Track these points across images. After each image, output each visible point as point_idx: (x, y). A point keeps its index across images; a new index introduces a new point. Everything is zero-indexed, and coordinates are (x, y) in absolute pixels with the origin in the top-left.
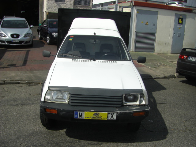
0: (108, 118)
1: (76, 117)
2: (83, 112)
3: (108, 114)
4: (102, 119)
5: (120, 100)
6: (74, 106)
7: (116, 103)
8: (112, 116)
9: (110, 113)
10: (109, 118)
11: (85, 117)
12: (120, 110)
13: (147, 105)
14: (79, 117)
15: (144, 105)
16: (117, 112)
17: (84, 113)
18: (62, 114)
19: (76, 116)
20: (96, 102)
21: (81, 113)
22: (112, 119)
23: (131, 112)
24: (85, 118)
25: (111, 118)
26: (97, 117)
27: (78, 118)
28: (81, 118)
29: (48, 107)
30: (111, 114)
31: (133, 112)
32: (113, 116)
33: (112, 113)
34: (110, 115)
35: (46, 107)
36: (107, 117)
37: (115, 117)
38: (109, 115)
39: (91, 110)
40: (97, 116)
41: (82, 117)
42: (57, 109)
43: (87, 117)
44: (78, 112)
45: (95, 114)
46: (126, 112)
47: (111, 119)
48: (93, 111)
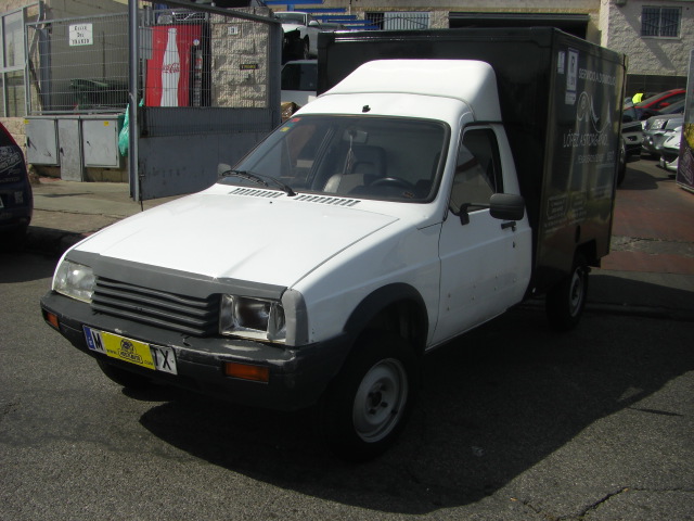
0: (157, 363)
1: (91, 347)
2: (99, 333)
3: (155, 351)
4: (145, 365)
10: (161, 367)
11: (108, 350)
12: (186, 345)
16: (173, 349)
17: (101, 336)
21: (95, 333)
22: (167, 369)
23: (213, 357)
25: (164, 367)
26: (132, 356)
27: (96, 349)
31: (220, 357)
32: (168, 360)
33: (164, 350)
34: (160, 357)
36: (152, 361)
37: (173, 367)
38: (158, 355)
39: (116, 330)
40: (129, 350)
41: (102, 348)
42: (56, 313)
43: (112, 351)
44: (91, 331)
45: (125, 343)
46: (198, 354)
47: (164, 370)
48: (120, 332)
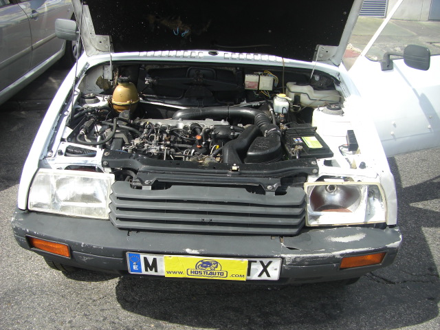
0: (249, 274)
1: (135, 271)
2: (158, 257)
3: (250, 263)
4: (229, 278)
5: (297, 211)
6: (129, 230)
7: (280, 221)
8: (265, 270)
9: (258, 260)
10: (254, 276)
11: (168, 272)
12: (293, 250)
13: (392, 226)
14: (146, 270)
15: (382, 226)
16: (283, 259)
17: (161, 260)
18: (85, 259)
19: (135, 267)
20: (207, 218)
21: (150, 258)
22: (264, 277)
23: (334, 256)
24: (167, 276)
25: (260, 275)
26: (211, 273)
27: (144, 272)
28: (152, 273)
29: (36, 235)
30: (262, 263)
31: (342, 255)
32: (268, 269)
33: (266, 261)
34: (257, 268)
35: (30, 233)
36: (245, 273)
37: (274, 273)
38: (253, 266)
39: (188, 250)
40: (208, 269)
41: (156, 271)
42: (67, 242)
43: (175, 273)
44: (142, 256)
45: (204, 263)
47: (259, 278)
48: (196, 252)
